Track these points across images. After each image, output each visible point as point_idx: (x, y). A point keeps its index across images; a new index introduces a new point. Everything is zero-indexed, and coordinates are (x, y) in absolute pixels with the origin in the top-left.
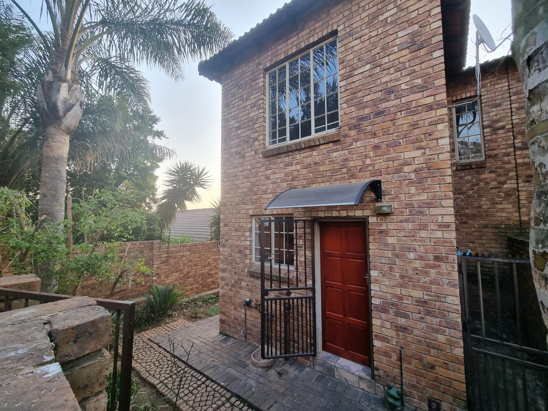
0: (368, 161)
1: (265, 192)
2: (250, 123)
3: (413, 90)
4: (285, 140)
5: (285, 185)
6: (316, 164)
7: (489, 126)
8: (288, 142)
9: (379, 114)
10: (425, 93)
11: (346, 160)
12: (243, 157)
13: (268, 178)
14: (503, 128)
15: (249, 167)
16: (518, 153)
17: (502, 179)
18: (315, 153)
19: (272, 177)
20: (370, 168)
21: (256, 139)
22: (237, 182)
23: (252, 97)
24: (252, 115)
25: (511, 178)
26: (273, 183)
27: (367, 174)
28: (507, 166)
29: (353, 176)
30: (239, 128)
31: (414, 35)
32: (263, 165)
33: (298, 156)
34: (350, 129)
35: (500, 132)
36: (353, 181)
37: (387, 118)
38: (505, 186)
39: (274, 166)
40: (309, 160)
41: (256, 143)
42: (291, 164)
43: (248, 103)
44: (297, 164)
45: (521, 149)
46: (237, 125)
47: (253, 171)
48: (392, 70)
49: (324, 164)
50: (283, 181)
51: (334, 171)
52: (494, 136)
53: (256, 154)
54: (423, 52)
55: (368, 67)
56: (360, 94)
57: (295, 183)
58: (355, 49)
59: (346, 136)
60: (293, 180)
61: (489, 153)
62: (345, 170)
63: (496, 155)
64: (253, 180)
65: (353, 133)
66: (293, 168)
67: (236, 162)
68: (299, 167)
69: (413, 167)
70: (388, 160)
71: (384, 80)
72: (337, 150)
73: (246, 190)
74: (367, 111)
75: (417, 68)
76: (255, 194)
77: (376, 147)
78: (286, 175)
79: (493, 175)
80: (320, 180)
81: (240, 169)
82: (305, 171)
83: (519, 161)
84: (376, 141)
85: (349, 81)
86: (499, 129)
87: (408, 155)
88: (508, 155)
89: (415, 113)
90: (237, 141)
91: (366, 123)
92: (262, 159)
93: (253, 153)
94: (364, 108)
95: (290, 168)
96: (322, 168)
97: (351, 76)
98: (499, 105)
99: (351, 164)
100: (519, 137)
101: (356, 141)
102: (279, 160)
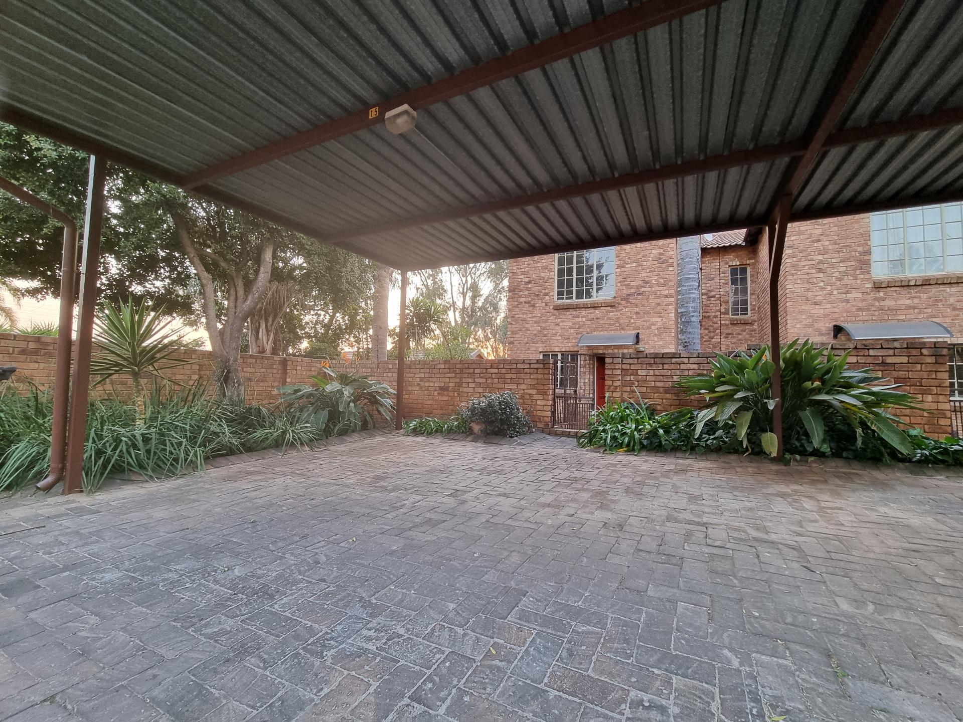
0: (632, 321)
1: (555, 335)
2: (541, 281)
3: (659, 285)
4: (572, 298)
5: (572, 331)
6: (597, 318)
7: (706, 294)
8: (574, 301)
9: (639, 294)
10: (665, 288)
11: (618, 318)
12: (533, 306)
13: (557, 325)
14: (714, 296)
15: (539, 315)
16: (722, 316)
17: (712, 334)
18: (597, 311)
19: (561, 324)
20: (634, 325)
21: (547, 294)
22: (526, 326)
23: (543, 261)
24: (543, 275)
25: (717, 335)
26: (561, 329)
27: (632, 328)
28: (716, 326)
29: (623, 329)
30: (529, 283)
31: (660, 254)
32: (553, 315)
33: (584, 312)
34: (622, 300)
35: (712, 299)
36: (623, 332)
37: (644, 297)
38: (713, 340)
39: (563, 317)
40: (592, 316)
41: (547, 297)
42: (578, 317)
43: (539, 264)
44: (583, 317)
45: (724, 314)
46: (527, 280)
47: (543, 318)
48: (648, 271)
49: (603, 319)
50: (571, 328)
51: (610, 325)
52: (708, 302)
53: (546, 305)
54: (664, 265)
55: (634, 264)
56: (629, 280)
57: (581, 330)
58: (627, 251)
59: (619, 304)
60: (579, 328)
61: (704, 314)
62: (617, 325)
63: (709, 317)
64: (544, 325)
65: (623, 302)
66: (580, 319)
67: (525, 309)
68: (584, 319)
69: (657, 327)
70: (644, 321)
71: (643, 275)
72: (613, 312)
73: (535, 332)
74: (633, 291)
75: (661, 273)
76: (545, 336)
77: (637, 313)
78: (574, 324)
79: (707, 331)
80: (600, 329)
81: (530, 316)
82: (589, 323)
83: (723, 322)
84: (637, 310)
85: (622, 269)
86: (712, 297)
87: (654, 320)
88: (716, 317)
89: (659, 297)
90: (527, 293)
91: (632, 298)
92: (552, 310)
93: (544, 304)
94: (631, 288)
95: (577, 319)
96: (602, 322)
97: (624, 267)
98: (713, 279)
99: (622, 321)
100: (723, 304)
101: (625, 307)
102: (568, 313)
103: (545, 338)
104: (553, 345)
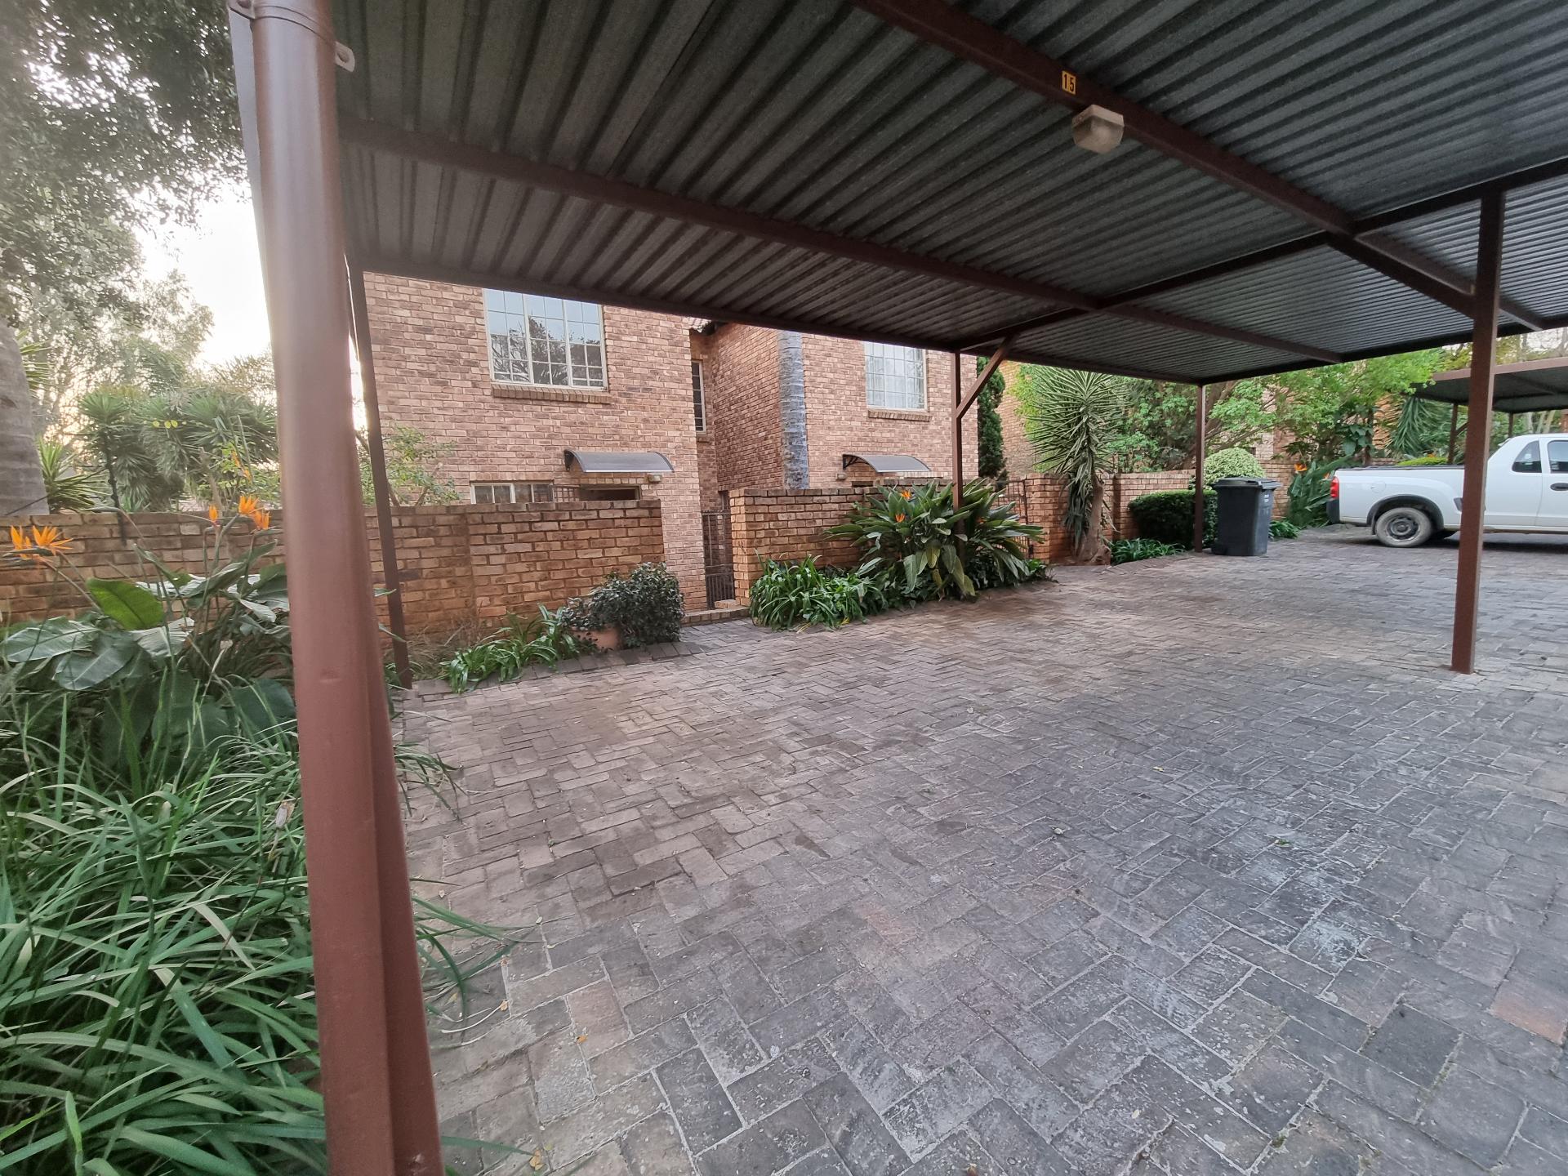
0: (639, 433)
1: (503, 448)
2: (456, 333)
3: (672, 379)
4: (527, 379)
5: (538, 442)
6: (582, 423)
8: (531, 384)
9: (646, 390)
10: (681, 386)
11: (617, 426)
12: (443, 384)
13: (505, 428)
18: (580, 410)
19: (513, 428)
20: (641, 439)
26: (514, 437)
27: (639, 445)
29: (626, 445)
31: (671, 331)
32: (493, 408)
33: (557, 410)
34: (620, 395)
36: (626, 449)
37: (654, 396)
39: (516, 414)
40: (573, 417)
41: (475, 370)
42: (546, 416)
43: (447, 295)
44: (555, 418)
46: (422, 323)
47: (470, 412)
48: (656, 353)
49: (593, 426)
50: (534, 437)
51: (604, 436)
53: (475, 386)
54: (678, 349)
55: (635, 339)
56: (629, 363)
57: (554, 442)
59: (616, 401)
60: (550, 437)
62: (617, 437)
64: (474, 427)
65: (624, 400)
66: (550, 422)
67: (422, 388)
68: (558, 423)
69: (674, 444)
70: (656, 434)
71: (651, 359)
72: (607, 414)
73: (454, 440)
74: (636, 383)
75: (674, 361)
76: (480, 449)
77: (645, 421)
78: (539, 429)
80: (589, 443)
82: (567, 430)
84: (645, 414)
85: (616, 342)
87: (672, 433)
89: (674, 400)
91: (636, 394)
92: (490, 399)
93: (469, 384)
94: (634, 378)
95: (545, 422)
96: (590, 430)
97: (618, 338)
99: (624, 432)
101: (627, 409)
102: (525, 408)
103: (480, 454)
104: (501, 468)
